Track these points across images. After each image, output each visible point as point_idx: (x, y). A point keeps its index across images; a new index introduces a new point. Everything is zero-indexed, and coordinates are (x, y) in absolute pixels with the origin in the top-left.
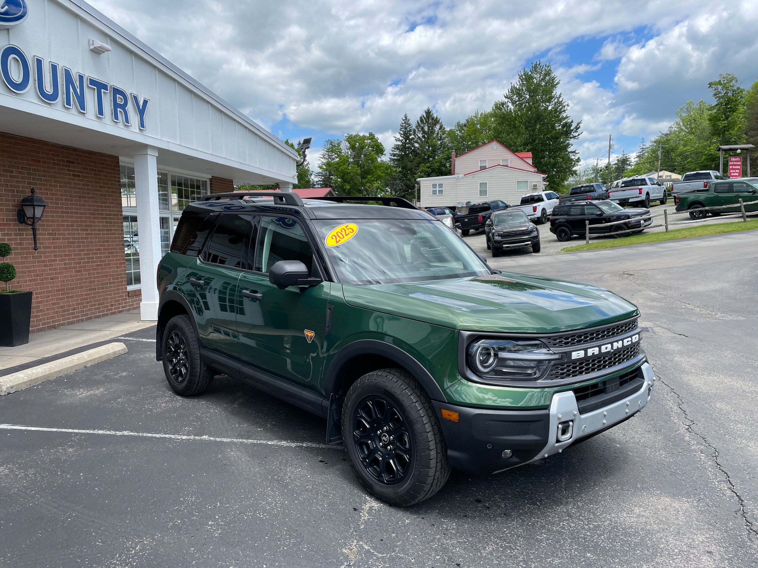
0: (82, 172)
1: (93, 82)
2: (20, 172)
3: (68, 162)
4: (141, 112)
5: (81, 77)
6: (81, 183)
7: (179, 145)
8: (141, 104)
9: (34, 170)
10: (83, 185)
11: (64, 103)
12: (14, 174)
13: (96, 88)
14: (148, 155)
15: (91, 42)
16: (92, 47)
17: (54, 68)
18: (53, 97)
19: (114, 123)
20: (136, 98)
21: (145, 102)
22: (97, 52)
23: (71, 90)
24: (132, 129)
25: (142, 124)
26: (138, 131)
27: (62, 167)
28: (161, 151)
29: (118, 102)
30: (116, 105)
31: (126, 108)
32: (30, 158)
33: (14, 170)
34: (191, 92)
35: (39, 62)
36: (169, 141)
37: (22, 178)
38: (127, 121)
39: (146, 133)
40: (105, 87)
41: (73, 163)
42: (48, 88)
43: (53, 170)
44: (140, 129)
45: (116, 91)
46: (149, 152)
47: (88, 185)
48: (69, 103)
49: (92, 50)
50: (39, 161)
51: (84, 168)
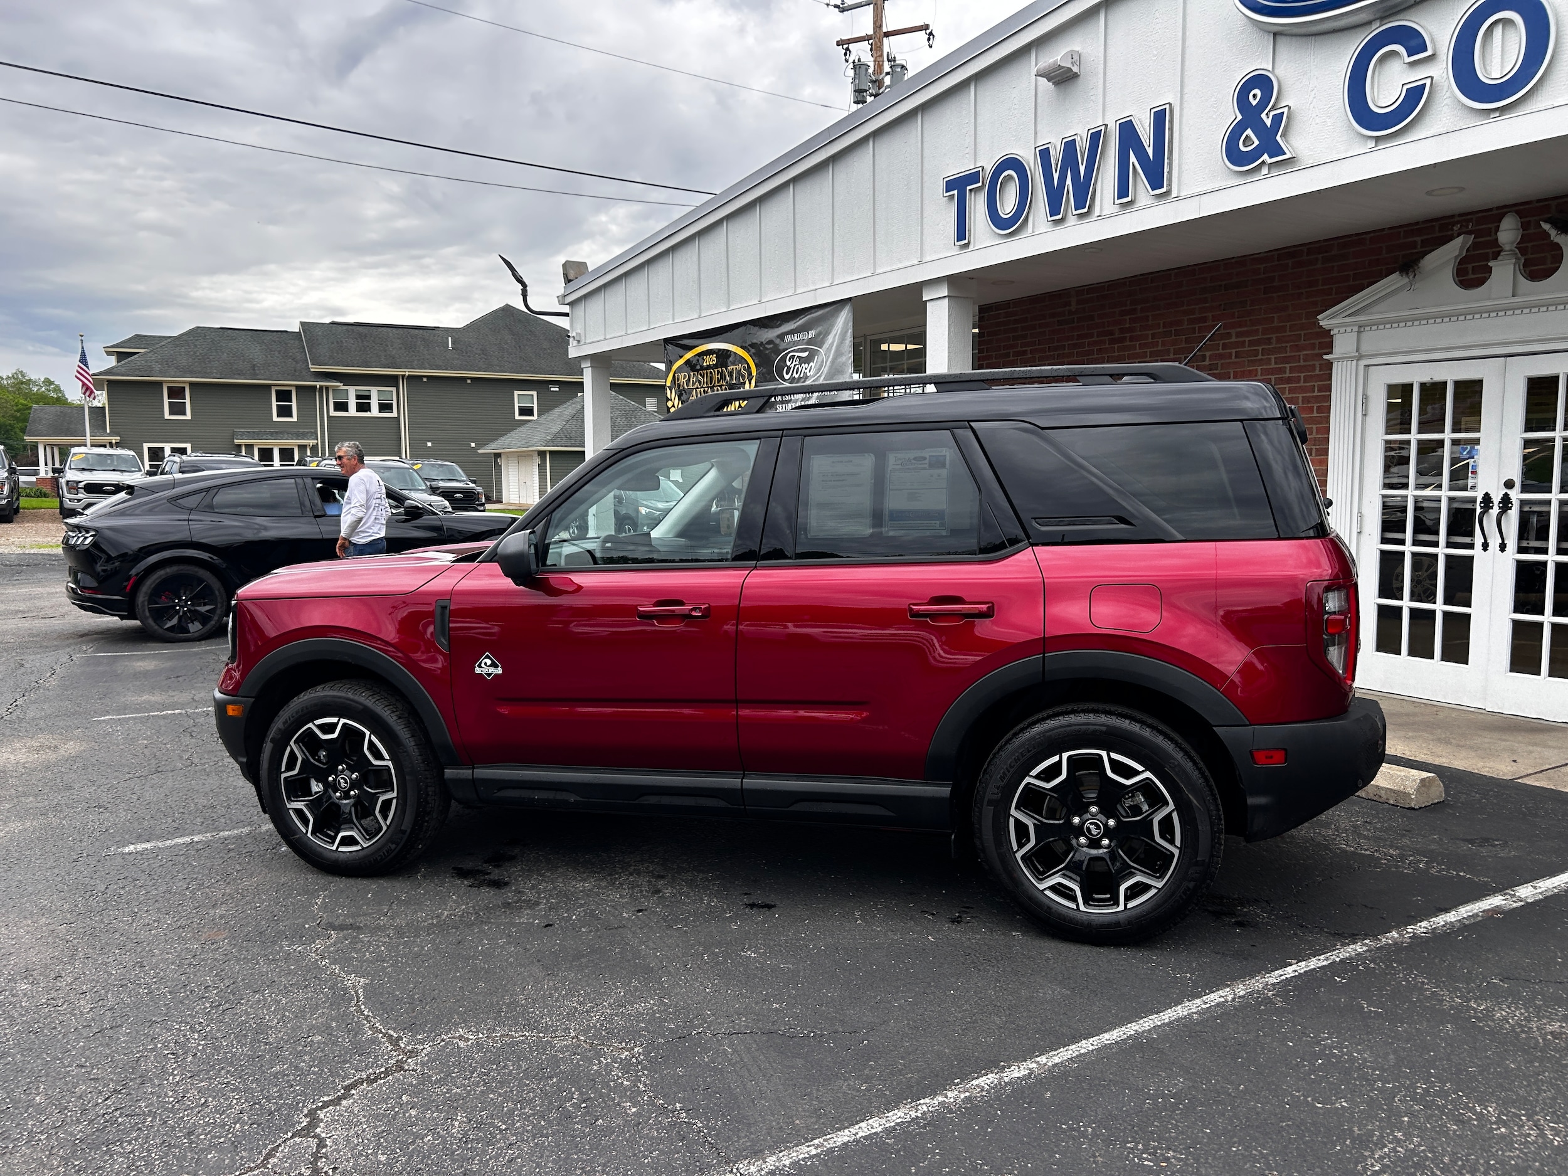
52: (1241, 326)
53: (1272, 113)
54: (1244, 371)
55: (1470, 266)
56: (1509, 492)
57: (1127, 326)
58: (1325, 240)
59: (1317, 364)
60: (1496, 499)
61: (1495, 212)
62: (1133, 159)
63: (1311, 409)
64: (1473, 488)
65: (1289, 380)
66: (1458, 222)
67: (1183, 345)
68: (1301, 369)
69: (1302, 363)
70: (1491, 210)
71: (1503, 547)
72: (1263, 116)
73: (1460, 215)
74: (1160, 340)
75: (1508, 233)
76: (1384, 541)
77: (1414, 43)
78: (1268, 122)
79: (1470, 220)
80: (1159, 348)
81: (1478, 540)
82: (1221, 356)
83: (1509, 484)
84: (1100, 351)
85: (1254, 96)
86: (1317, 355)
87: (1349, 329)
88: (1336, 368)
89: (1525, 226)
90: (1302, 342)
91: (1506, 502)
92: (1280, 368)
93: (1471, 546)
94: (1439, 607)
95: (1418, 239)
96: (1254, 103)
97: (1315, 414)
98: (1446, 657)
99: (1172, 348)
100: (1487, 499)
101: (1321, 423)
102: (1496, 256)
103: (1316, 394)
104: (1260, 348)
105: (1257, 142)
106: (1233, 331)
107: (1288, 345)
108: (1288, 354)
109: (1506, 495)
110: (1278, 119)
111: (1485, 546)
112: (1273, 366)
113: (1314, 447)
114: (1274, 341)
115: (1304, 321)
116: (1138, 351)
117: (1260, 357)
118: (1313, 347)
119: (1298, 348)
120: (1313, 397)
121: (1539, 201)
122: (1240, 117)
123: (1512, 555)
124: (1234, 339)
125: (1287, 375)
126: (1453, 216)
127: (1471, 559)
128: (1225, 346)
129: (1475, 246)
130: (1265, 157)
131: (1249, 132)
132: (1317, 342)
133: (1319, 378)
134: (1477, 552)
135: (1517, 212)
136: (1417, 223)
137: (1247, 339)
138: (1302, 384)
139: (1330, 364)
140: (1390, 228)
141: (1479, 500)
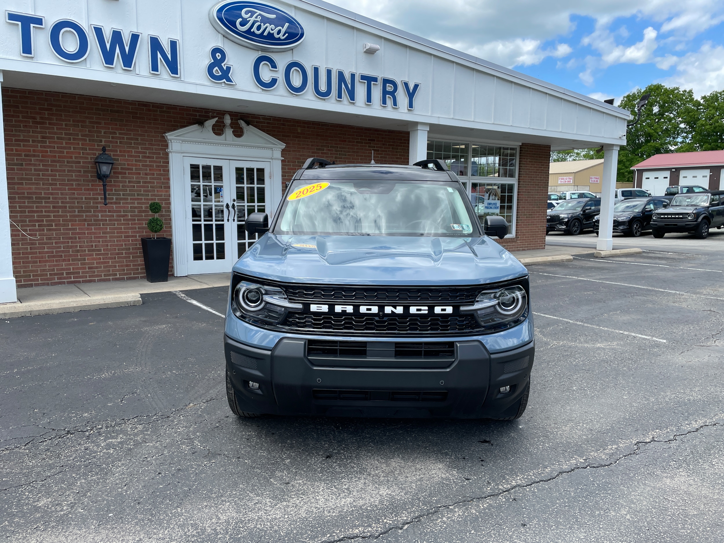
0: (381, 147)
1: (363, 77)
2: (329, 150)
3: (369, 140)
4: (411, 95)
5: (353, 76)
6: (380, 156)
7: (453, 119)
8: (411, 87)
9: (340, 148)
10: (381, 157)
11: (336, 97)
12: (325, 151)
13: (366, 81)
14: (419, 131)
15: (364, 46)
16: (365, 50)
17: (329, 72)
18: (328, 93)
19: (383, 107)
20: (406, 85)
21: (416, 86)
22: (370, 52)
23: (343, 86)
24: (401, 110)
25: (411, 105)
26: (406, 111)
27: (364, 144)
28: (431, 126)
29: (387, 90)
30: (385, 93)
31: (395, 94)
32: (338, 139)
33: (325, 148)
34: (473, 69)
35: (316, 70)
36: (439, 116)
37: (331, 154)
38: (395, 104)
39: (415, 112)
40: (375, 79)
41: (374, 140)
42: (323, 88)
43: (356, 147)
44: (408, 110)
45: (386, 81)
46: (420, 127)
47: (386, 158)
48: (340, 96)
49: (365, 52)
50: (345, 141)
51: (384, 144)
52: (121, 130)
53: (226, 66)
54: (125, 150)
55: (216, 128)
56: (234, 203)
57: (47, 116)
58: (160, 104)
59: (161, 152)
60: (230, 205)
61: (222, 112)
62: (159, 56)
63: (160, 170)
64: (222, 201)
65: (148, 157)
66: (211, 112)
67: (87, 133)
68: (154, 153)
69: (154, 151)
70: (221, 111)
71: (234, 220)
72: (223, 64)
73: (211, 110)
74: (71, 128)
75: (228, 120)
76: (193, 221)
77: (273, 64)
78: (225, 68)
79: (215, 112)
80: (71, 132)
81: (226, 219)
82: (111, 142)
83: (234, 201)
84: (25, 126)
85: (219, 56)
86: (161, 149)
87: (178, 141)
88: (170, 155)
89: (232, 119)
90: (153, 142)
91: (233, 206)
92: (144, 152)
93: (223, 221)
94: (215, 242)
95: (198, 114)
96: (219, 58)
97: (162, 172)
98: (218, 258)
99: (80, 134)
100: (227, 206)
101: (165, 176)
102: (224, 126)
103: (162, 164)
104: (133, 142)
105: (220, 74)
106: (117, 132)
107: (147, 143)
108: (147, 146)
109: (233, 204)
110: (229, 69)
111: (228, 220)
112: (140, 150)
113: (163, 185)
114: (139, 139)
115: (153, 134)
116: (55, 130)
117: (133, 145)
118: (159, 145)
119: (151, 145)
120: (160, 165)
121: (235, 112)
122: (213, 61)
123: (236, 223)
124: (118, 135)
125: (148, 155)
126: (209, 109)
127: (223, 225)
128: (113, 138)
129: (217, 122)
130: (224, 80)
131: (217, 68)
132: (160, 143)
133: (162, 158)
134: (225, 222)
135: (229, 114)
136: (197, 108)
137: (125, 137)
138: (155, 159)
139: (167, 154)
140: (186, 107)
141: (225, 205)
